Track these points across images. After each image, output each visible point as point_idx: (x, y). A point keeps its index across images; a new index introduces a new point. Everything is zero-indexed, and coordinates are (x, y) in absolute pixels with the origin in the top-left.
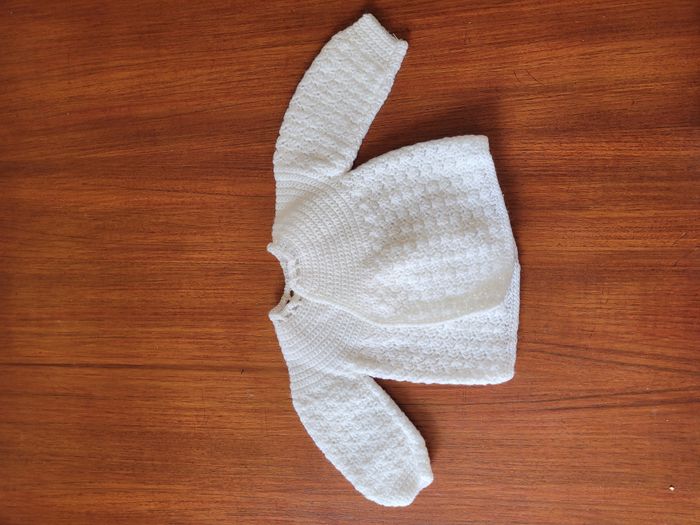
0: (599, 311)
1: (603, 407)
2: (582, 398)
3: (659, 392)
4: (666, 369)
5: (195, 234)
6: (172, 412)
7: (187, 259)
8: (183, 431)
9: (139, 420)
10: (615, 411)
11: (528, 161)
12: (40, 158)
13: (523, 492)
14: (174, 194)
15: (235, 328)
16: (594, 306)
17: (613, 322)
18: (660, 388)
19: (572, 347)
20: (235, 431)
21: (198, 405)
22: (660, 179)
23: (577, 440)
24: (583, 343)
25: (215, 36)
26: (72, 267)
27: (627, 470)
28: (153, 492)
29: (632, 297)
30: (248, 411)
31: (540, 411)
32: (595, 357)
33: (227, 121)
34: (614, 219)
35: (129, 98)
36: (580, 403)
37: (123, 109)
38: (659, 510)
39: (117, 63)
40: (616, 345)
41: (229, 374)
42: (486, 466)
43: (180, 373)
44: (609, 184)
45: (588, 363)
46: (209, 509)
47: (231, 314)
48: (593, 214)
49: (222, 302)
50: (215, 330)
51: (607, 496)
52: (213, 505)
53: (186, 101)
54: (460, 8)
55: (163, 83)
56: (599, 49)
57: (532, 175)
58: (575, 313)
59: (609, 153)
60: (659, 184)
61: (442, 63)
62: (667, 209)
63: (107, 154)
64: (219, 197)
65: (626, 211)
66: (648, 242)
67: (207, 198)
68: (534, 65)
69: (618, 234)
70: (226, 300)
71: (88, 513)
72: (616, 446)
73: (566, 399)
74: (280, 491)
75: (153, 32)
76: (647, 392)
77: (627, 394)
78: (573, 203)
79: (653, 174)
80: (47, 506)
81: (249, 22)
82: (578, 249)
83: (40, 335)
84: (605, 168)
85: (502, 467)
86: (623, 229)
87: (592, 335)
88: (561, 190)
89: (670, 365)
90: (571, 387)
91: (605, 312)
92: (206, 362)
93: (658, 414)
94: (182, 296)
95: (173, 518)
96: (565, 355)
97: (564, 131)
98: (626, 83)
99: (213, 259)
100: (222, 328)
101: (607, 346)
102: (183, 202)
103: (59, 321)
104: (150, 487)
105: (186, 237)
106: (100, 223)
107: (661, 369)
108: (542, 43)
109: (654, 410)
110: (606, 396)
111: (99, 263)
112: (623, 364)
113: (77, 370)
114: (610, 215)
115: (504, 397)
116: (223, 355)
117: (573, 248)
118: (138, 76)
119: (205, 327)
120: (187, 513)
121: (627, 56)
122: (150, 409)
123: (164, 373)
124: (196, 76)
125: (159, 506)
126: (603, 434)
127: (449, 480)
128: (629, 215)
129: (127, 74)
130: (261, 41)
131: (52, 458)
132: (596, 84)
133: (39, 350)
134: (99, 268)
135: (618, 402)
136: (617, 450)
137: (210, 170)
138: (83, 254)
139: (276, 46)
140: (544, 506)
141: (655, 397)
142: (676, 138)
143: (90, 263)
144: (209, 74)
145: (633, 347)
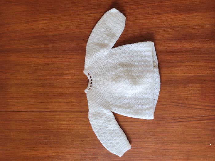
0: (189, 93)
1: (191, 121)
2: (184, 118)
3: (206, 116)
4: (209, 110)
5: (66, 71)
6: (59, 125)
7: (64, 78)
8: (63, 131)
9: (49, 128)
10: (194, 122)
11: (168, 49)
12: (17, 48)
13: (167, 147)
14: (60, 59)
15: (79, 99)
16: (187, 91)
17: (193, 96)
18: (207, 115)
19: (181, 103)
20: (79, 131)
21: (67, 123)
22: (206, 54)
23: (182, 131)
24: (184, 102)
25: (72, 11)
26: (27, 81)
27: (198, 139)
28: (54, 150)
29: (199, 88)
30: (83, 124)
31: (172, 122)
32: (188, 106)
33: (76, 36)
34: (193, 66)
35: (46, 29)
36: (183, 120)
37: (44, 33)
38: (207, 151)
39: (41, 19)
40: (194, 103)
41: (77, 113)
42: (156, 139)
43: (62, 113)
44: (192, 55)
45: (186, 108)
46: (71, 155)
47: (78, 95)
48: (187, 64)
49: (75, 92)
50: (73, 100)
51: (192, 147)
52: (72, 153)
53: (63, 30)
54: (147, 3)
55: (56, 25)
56: (188, 15)
57: (169, 53)
58: (182, 93)
59: (192, 46)
60: (206, 55)
61: (142, 19)
62: (208, 63)
63: (38, 47)
64: (74, 59)
65: (196, 63)
66: (203, 72)
67: (70, 60)
68: (169, 20)
69: (194, 70)
70: (76, 91)
71: (33, 157)
72: (194, 132)
73: (179, 119)
74: (93, 148)
75: (52, 9)
76: (203, 116)
77: (197, 117)
78: (181, 61)
79: (204, 52)
80: (20, 155)
81: (83, 7)
82: (183, 74)
83: (17, 102)
84: (190, 50)
85: (160, 139)
86: (196, 69)
87: (187, 100)
88: (177, 57)
89: (210, 108)
90: (181, 115)
91: (191, 93)
92: (70, 110)
93: (206, 123)
94: (62, 90)
95: (60, 158)
96: (179, 106)
97: (178, 40)
98: (196, 26)
99: (72, 78)
100: (75, 99)
101: (191, 103)
102: (62, 61)
103: (23, 98)
104: (53, 148)
105: (64, 72)
106: (36, 67)
107: (207, 110)
108: (171, 14)
109: (205, 122)
110: (191, 118)
111: (36, 80)
112: (196, 108)
113: (29, 113)
114: (192, 64)
115: (161, 119)
116: (76, 107)
117: (181, 74)
118: (48, 23)
119: (69, 99)
120: (64, 156)
121: (196, 18)
122: (53, 124)
123: (57, 113)
124: (66, 23)
125: (56, 154)
126: (190, 129)
127: (145, 144)
128: (197, 64)
129: (45, 22)
130: (86, 12)
131: (22, 140)
132: (187, 26)
133: (17, 107)
134: (36, 81)
135: (195, 119)
136: (194, 134)
137: (71, 51)
138: (31, 77)
139: (92, 14)
140: (173, 151)
141: (205, 118)
142: (211, 42)
143: (33, 80)
144: (70, 22)
145: (199, 103)
